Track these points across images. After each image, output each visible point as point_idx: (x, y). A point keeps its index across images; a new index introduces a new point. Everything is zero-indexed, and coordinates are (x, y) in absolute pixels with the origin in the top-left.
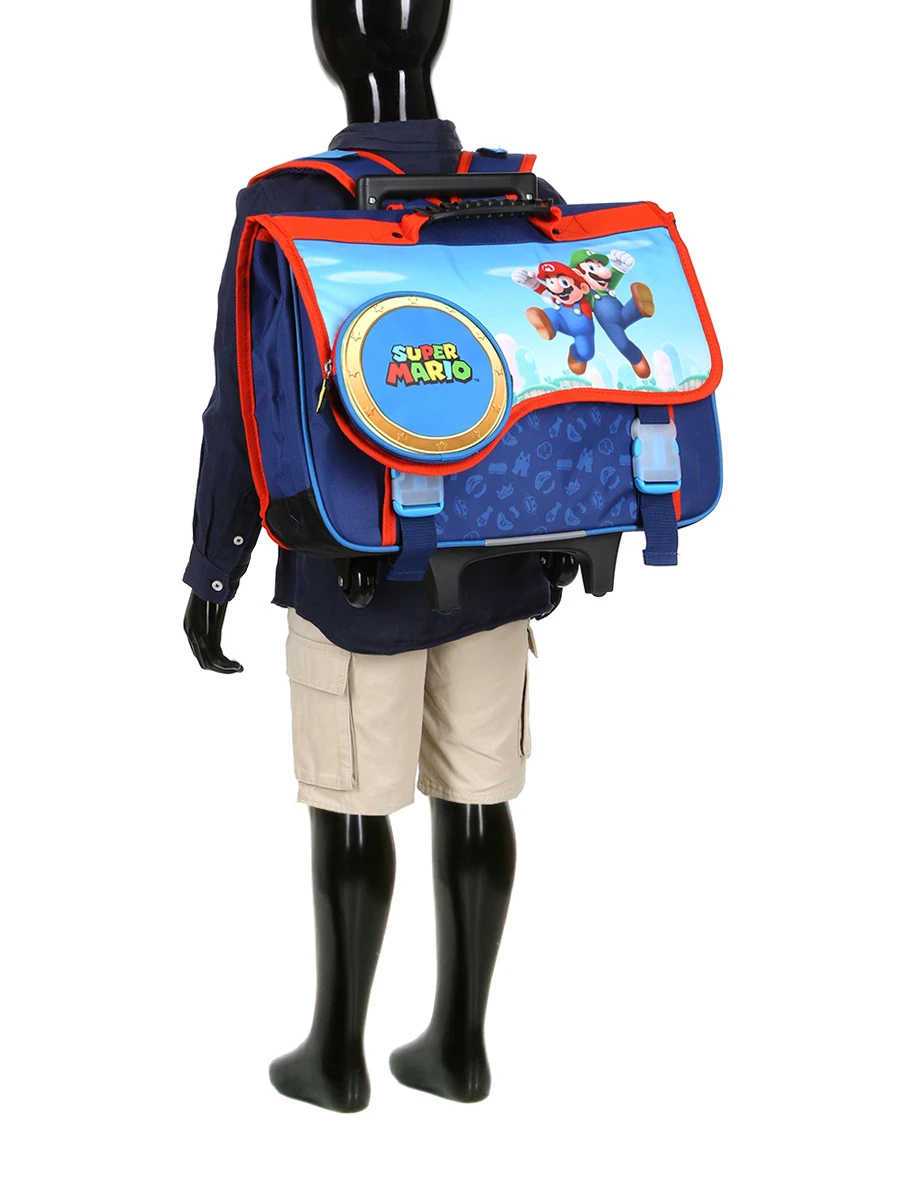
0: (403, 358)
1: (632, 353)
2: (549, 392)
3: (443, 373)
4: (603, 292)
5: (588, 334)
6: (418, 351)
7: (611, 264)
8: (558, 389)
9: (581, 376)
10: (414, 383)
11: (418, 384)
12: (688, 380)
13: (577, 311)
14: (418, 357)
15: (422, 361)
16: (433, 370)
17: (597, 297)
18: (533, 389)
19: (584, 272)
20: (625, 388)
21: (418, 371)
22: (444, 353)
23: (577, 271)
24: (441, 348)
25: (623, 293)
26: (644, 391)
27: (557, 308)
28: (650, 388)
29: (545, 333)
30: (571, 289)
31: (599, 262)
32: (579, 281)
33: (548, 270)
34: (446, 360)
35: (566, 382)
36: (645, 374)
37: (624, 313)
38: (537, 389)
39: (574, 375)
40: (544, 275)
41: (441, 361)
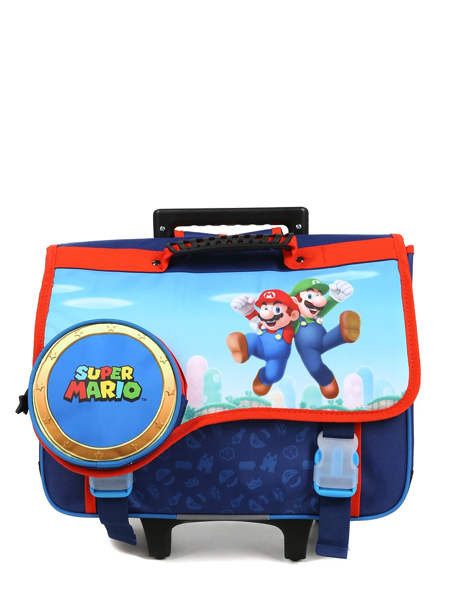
0: (83, 377)
1: (324, 376)
2: (227, 410)
3: (114, 392)
4: (311, 319)
5: (282, 358)
6: (98, 372)
7: (330, 294)
8: (237, 407)
9: (262, 397)
10: (86, 400)
11: (89, 400)
12: (378, 400)
13: (278, 337)
14: (96, 377)
15: (99, 381)
16: (107, 389)
17: (304, 323)
18: (212, 406)
19: (300, 300)
20: (308, 407)
21: (93, 389)
22: (120, 375)
23: (294, 299)
24: (119, 369)
25: (330, 322)
26: (328, 410)
27: (260, 333)
28: (334, 407)
29: (239, 357)
30: (282, 315)
31: (319, 291)
32: (292, 308)
33: (269, 297)
34: (121, 380)
35: (245, 401)
36: (333, 395)
37: (326, 339)
38: (216, 406)
39: (256, 395)
40: (262, 302)
41: (115, 381)
